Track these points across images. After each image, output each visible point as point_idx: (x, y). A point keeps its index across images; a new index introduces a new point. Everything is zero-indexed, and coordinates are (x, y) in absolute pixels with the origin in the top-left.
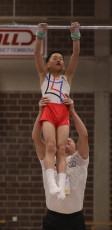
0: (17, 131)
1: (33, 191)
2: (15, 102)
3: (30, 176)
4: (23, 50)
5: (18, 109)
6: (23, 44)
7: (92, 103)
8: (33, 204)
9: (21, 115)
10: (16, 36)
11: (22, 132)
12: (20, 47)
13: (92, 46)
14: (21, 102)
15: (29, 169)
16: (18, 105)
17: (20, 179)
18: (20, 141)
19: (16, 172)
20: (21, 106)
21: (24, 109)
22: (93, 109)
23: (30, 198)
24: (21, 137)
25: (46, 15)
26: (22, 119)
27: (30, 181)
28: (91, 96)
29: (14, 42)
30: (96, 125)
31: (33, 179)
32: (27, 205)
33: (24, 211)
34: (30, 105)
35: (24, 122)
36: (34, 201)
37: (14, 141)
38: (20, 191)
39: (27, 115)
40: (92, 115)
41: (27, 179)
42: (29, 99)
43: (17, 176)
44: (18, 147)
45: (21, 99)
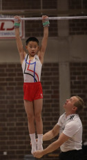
0: (6, 90)
1: (17, 133)
2: (3, 70)
3: (15, 123)
4: (8, 34)
5: (6, 75)
6: (8, 29)
7: (57, 69)
8: (17, 143)
9: (7, 80)
10: (3, 24)
11: (8, 91)
12: (5, 31)
13: (56, 30)
14: (7, 70)
15: (15, 117)
16: (5, 72)
17: (8, 125)
18: (8, 98)
19: (5, 120)
21: (10, 75)
22: (58, 74)
23: (16, 138)
24: (8, 95)
25: (24, 8)
26: (8, 82)
27: (15, 126)
28: (57, 65)
29: (2, 29)
30: (60, 85)
31: (17, 124)
32: (13, 143)
33: (12, 148)
34: (14, 72)
35: (10, 84)
36: (18, 140)
37: (4, 98)
38: (8, 134)
39: (12, 79)
40: (58, 78)
41: (13, 124)
42: (14, 68)
43: (6, 123)
44: (6, 102)
45: (8, 68)
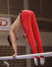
10: (1, 22)
12: (3, 27)
16: (3, 51)
18: (4, 66)
20: (4, 51)
28: (25, 47)
29: (1, 25)
34: (7, 51)
45: (4, 48)
